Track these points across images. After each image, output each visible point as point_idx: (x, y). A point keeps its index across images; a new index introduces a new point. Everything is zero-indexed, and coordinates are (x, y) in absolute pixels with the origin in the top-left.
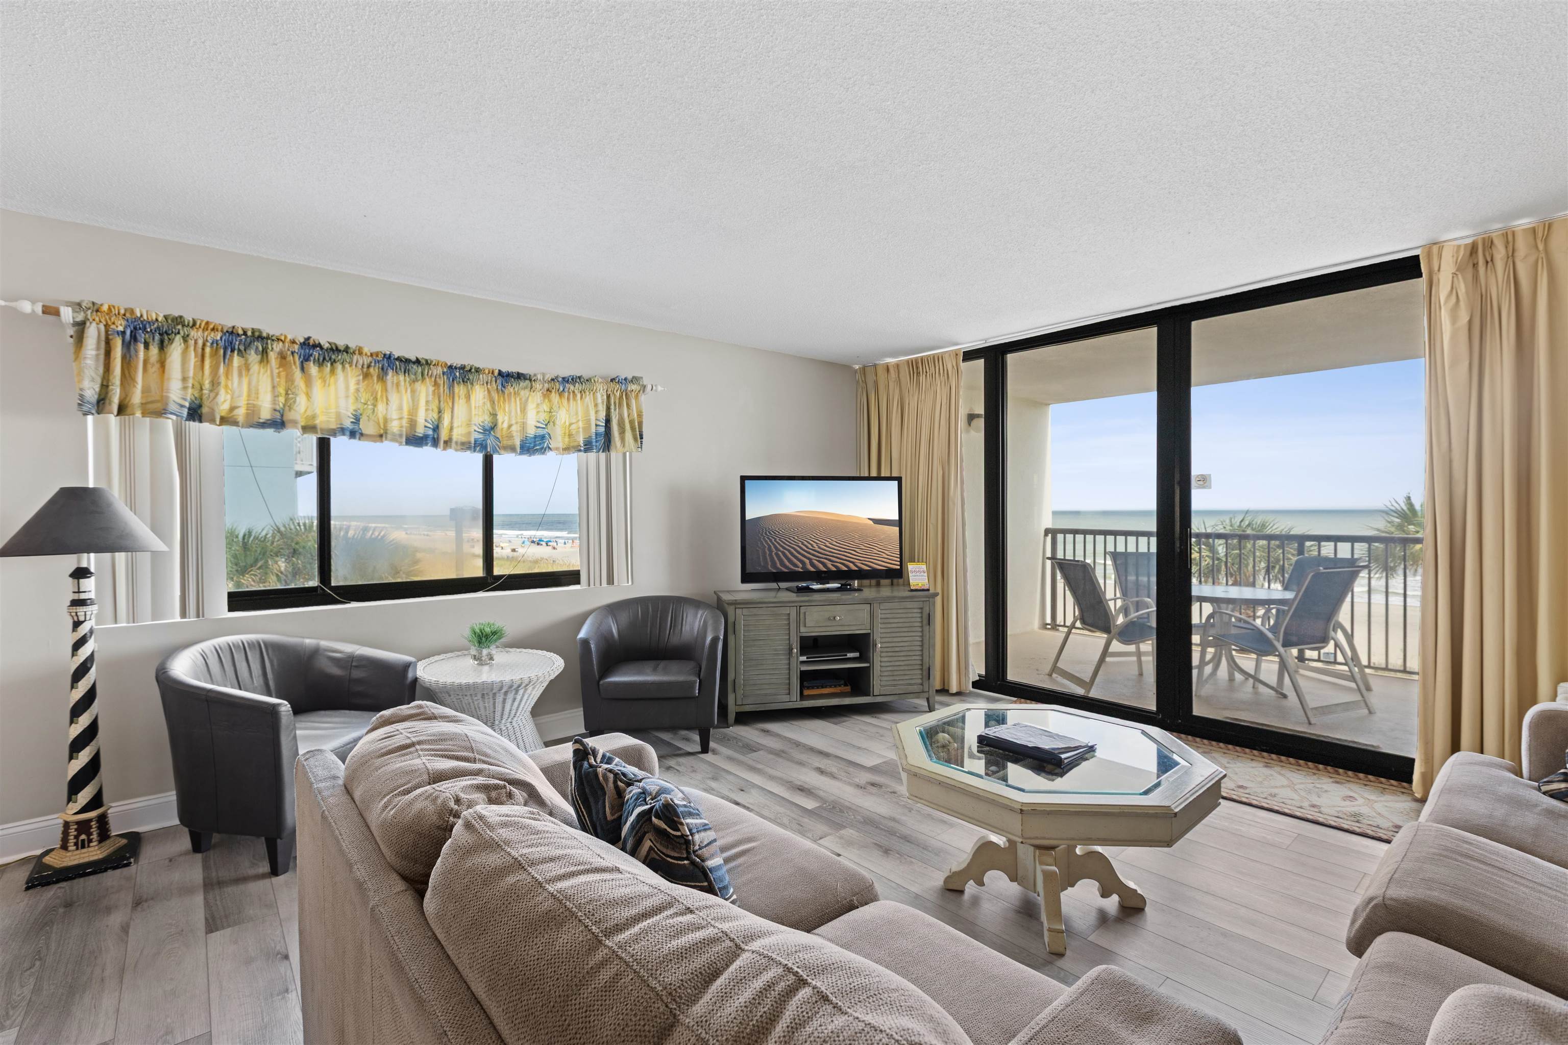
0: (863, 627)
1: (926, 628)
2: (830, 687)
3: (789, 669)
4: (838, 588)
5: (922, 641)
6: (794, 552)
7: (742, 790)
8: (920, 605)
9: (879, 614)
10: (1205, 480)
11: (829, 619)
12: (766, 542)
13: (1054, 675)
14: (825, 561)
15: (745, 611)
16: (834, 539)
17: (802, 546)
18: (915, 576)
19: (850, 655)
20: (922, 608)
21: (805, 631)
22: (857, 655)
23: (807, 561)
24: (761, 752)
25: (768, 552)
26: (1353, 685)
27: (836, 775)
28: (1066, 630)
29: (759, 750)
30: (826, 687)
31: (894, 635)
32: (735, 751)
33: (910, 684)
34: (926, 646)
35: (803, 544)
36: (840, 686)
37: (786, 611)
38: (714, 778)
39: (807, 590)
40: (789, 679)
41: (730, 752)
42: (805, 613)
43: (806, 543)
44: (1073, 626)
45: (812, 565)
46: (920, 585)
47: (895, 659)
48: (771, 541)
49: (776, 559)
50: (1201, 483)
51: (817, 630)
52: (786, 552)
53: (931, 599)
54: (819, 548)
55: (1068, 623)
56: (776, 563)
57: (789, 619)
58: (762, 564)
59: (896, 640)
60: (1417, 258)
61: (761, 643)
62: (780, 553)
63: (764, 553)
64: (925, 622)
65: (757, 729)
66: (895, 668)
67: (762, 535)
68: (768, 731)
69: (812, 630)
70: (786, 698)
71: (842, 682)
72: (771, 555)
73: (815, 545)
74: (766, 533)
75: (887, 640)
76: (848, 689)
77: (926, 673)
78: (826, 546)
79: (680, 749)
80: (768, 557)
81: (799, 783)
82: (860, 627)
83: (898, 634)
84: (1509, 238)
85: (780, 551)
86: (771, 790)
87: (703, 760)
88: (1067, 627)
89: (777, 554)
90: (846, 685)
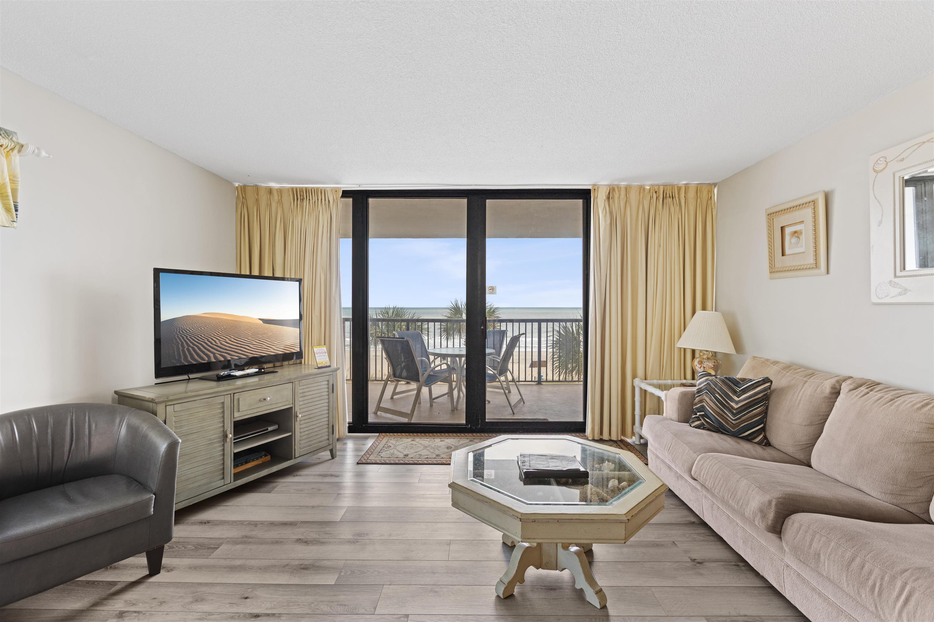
0: (287, 403)
1: (331, 395)
2: (253, 460)
3: (223, 455)
4: (256, 372)
5: (328, 406)
6: (201, 347)
7: (246, 598)
8: (327, 378)
9: (299, 390)
10: (493, 289)
11: (260, 401)
12: (180, 339)
13: (379, 413)
14: (226, 355)
15: (177, 408)
16: (232, 337)
17: (208, 342)
18: (320, 356)
19: (270, 429)
20: (328, 381)
21: (239, 416)
22: (275, 427)
23: (212, 355)
24: (223, 547)
25: (181, 348)
26: (502, 391)
27: (322, 540)
28: (383, 382)
29: (219, 545)
30: (249, 462)
31: (309, 405)
32: (191, 557)
33: (320, 442)
34: (331, 409)
35: (208, 340)
36: (261, 457)
37: (220, 400)
38: (199, 600)
39: (230, 377)
40: (223, 464)
41: (187, 561)
42: (239, 399)
43: (210, 340)
44: (387, 380)
45: (215, 357)
46: (324, 363)
47: (311, 424)
48: (183, 338)
49: (187, 353)
50: (491, 291)
51: (250, 412)
52: (196, 348)
53: (334, 373)
54: (221, 344)
55: (385, 378)
56: (187, 357)
57: (223, 407)
58: (177, 358)
59: (311, 408)
60: (590, 190)
61: (195, 436)
62: (190, 348)
63: (178, 348)
64: (331, 390)
65: (194, 524)
66: (311, 431)
67: (176, 333)
68: (208, 522)
69: (245, 413)
70: (221, 483)
71: (263, 453)
72: (183, 350)
73: (217, 341)
74: (179, 332)
75: (304, 410)
76: (268, 458)
77: (331, 430)
78: (226, 342)
79: (114, 583)
80: (181, 352)
81: (297, 563)
82: (284, 404)
83: (312, 404)
84: (619, 188)
85: (190, 346)
86: (277, 583)
87: (159, 584)
88: (384, 380)
89: (188, 349)
90: (266, 456)
